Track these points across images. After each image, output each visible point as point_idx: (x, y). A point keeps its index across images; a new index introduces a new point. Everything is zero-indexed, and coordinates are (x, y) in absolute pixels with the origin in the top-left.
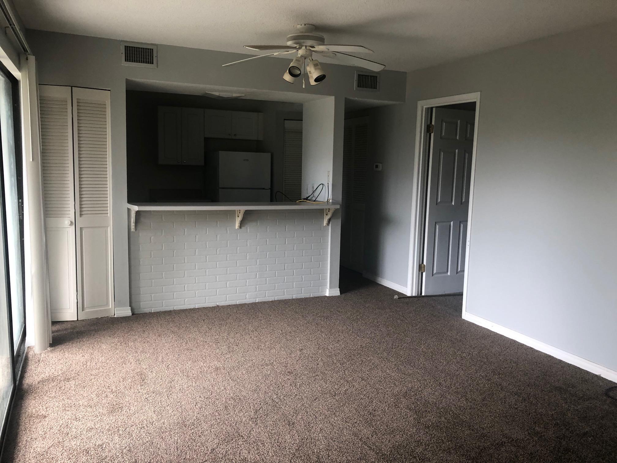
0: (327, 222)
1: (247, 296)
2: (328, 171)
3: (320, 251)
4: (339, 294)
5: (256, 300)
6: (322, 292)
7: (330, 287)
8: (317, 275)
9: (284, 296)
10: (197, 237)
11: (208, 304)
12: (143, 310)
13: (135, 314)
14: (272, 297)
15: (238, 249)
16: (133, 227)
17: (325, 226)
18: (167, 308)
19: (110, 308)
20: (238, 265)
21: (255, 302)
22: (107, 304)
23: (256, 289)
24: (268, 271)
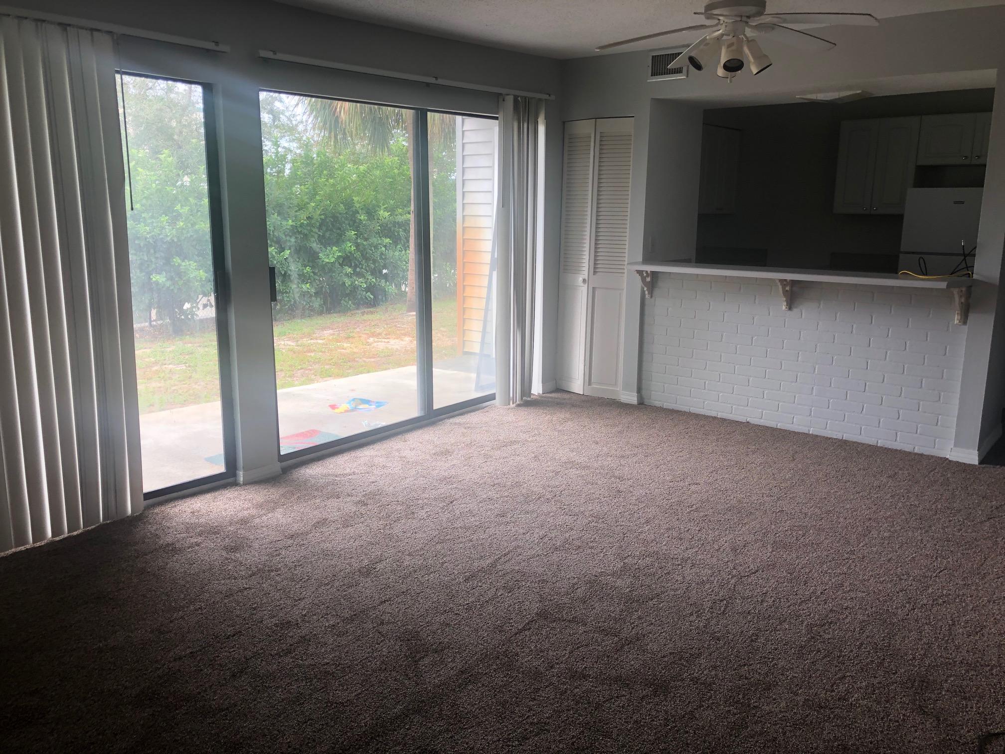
0: (961, 318)
1: (795, 419)
4: (976, 462)
5: (809, 431)
6: (941, 449)
7: (956, 445)
8: (933, 415)
9: (860, 437)
11: (735, 416)
13: (643, 404)
14: (836, 433)
15: (784, 343)
16: (647, 292)
17: (956, 324)
18: (682, 407)
19: (618, 389)
20: (783, 368)
21: (806, 432)
22: (616, 384)
23: (811, 412)
24: (834, 388)
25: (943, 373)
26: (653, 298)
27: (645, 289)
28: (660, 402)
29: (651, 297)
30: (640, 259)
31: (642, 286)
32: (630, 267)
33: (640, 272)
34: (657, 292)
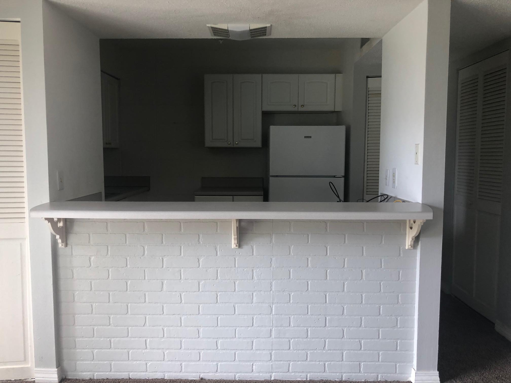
0: (413, 243)
1: (254, 367)
2: (416, 144)
3: (398, 296)
5: (271, 377)
6: (401, 373)
7: (419, 368)
8: (392, 341)
9: (324, 374)
10: (165, 260)
11: (187, 374)
12: (80, 373)
13: (69, 380)
14: (300, 374)
15: (236, 285)
16: (60, 241)
17: (408, 249)
18: (118, 374)
19: (29, 366)
20: (236, 313)
21: (268, 378)
22: (25, 360)
23: (271, 356)
24: (294, 326)
25: (398, 298)
26: (69, 246)
27: (58, 237)
28: (89, 373)
29: (66, 245)
30: (46, 199)
31: (52, 234)
32: (35, 215)
33: (50, 220)
34: (72, 239)
